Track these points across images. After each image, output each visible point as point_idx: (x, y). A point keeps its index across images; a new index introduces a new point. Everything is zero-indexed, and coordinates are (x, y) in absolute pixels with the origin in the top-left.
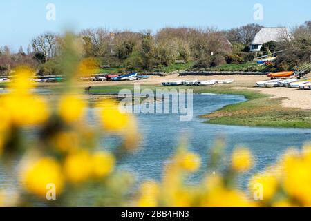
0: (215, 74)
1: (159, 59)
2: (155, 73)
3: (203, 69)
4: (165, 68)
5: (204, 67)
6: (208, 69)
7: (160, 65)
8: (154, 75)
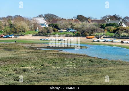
0: (51, 36)
1: (21, 29)
2: (21, 35)
3: (44, 34)
4: (24, 33)
5: (44, 33)
6: (47, 34)
7: (22, 32)
8: (20, 36)
